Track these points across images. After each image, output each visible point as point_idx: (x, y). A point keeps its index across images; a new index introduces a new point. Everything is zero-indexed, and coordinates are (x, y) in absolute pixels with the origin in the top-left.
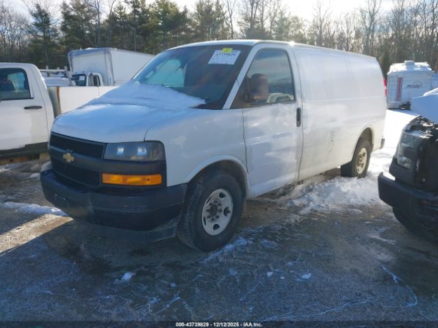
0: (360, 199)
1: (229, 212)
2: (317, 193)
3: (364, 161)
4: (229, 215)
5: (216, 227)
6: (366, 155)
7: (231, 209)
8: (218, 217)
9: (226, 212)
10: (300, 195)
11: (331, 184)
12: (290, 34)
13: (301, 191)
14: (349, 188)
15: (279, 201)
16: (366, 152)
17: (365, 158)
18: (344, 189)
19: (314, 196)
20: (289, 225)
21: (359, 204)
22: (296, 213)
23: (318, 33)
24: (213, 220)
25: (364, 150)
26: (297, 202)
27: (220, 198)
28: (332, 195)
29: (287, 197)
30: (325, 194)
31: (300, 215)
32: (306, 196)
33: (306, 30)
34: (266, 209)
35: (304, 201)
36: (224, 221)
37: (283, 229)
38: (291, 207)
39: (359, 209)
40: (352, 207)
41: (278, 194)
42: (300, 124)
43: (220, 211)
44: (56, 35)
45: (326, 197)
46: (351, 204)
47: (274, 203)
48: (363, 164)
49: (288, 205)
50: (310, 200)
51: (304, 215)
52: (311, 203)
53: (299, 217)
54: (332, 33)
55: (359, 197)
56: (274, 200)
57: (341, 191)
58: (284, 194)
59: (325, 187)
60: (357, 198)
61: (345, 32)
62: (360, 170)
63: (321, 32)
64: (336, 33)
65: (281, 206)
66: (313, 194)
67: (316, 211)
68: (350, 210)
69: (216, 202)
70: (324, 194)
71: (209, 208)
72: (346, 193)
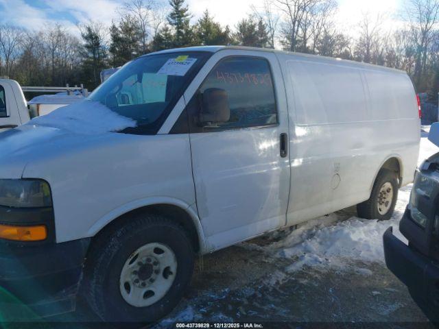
0: (374, 253)
1: (171, 273)
2: (318, 240)
3: (389, 198)
4: (171, 278)
5: (149, 294)
6: (391, 191)
7: (173, 269)
8: (152, 281)
9: (167, 272)
10: (298, 241)
11: (340, 228)
12: (335, 52)
13: (301, 236)
14: (363, 236)
15: (268, 249)
16: (391, 187)
17: (391, 195)
18: (354, 237)
19: (314, 245)
20: (265, 289)
21: (372, 260)
22: (282, 269)
23: (366, 51)
24: (144, 285)
25: (388, 185)
26: (289, 253)
27: (156, 255)
28: (338, 244)
29: (280, 244)
30: (329, 243)
31: (287, 273)
32: (303, 244)
33: (352, 48)
34: (246, 261)
35: (299, 251)
36: (161, 287)
37: (254, 296)
38: (279, 260)
39: (370, 268)
40: (361, 264)
41: (270, 238)
42: (286, 153)
43: (157, 272)
44: (105, 56)
45: (329, 247)
46: (361, 259)
47: (261, 251)
48: (388, 202)
49: (278, 255)
50: (307, 251)
51: (291, 274)
52: (306, 256)
53: (284, 275)
54: (380, 50)
55: (373, 249)
56: (261, 248)
57: (350, 239)
58: (277, 239)
59: (331, 233)
60: (371, 251)
61: (395, 50)
62: (384, 210)
63: (368, 50)
64: (385, 51)
65: (267, 256)
66: (314, 241)
67: (309, 268)
68: (356, 269)
69: (149, 260)
70: (327, 242)
71: (137, 269)
72: (355, 243)
